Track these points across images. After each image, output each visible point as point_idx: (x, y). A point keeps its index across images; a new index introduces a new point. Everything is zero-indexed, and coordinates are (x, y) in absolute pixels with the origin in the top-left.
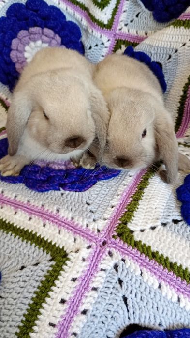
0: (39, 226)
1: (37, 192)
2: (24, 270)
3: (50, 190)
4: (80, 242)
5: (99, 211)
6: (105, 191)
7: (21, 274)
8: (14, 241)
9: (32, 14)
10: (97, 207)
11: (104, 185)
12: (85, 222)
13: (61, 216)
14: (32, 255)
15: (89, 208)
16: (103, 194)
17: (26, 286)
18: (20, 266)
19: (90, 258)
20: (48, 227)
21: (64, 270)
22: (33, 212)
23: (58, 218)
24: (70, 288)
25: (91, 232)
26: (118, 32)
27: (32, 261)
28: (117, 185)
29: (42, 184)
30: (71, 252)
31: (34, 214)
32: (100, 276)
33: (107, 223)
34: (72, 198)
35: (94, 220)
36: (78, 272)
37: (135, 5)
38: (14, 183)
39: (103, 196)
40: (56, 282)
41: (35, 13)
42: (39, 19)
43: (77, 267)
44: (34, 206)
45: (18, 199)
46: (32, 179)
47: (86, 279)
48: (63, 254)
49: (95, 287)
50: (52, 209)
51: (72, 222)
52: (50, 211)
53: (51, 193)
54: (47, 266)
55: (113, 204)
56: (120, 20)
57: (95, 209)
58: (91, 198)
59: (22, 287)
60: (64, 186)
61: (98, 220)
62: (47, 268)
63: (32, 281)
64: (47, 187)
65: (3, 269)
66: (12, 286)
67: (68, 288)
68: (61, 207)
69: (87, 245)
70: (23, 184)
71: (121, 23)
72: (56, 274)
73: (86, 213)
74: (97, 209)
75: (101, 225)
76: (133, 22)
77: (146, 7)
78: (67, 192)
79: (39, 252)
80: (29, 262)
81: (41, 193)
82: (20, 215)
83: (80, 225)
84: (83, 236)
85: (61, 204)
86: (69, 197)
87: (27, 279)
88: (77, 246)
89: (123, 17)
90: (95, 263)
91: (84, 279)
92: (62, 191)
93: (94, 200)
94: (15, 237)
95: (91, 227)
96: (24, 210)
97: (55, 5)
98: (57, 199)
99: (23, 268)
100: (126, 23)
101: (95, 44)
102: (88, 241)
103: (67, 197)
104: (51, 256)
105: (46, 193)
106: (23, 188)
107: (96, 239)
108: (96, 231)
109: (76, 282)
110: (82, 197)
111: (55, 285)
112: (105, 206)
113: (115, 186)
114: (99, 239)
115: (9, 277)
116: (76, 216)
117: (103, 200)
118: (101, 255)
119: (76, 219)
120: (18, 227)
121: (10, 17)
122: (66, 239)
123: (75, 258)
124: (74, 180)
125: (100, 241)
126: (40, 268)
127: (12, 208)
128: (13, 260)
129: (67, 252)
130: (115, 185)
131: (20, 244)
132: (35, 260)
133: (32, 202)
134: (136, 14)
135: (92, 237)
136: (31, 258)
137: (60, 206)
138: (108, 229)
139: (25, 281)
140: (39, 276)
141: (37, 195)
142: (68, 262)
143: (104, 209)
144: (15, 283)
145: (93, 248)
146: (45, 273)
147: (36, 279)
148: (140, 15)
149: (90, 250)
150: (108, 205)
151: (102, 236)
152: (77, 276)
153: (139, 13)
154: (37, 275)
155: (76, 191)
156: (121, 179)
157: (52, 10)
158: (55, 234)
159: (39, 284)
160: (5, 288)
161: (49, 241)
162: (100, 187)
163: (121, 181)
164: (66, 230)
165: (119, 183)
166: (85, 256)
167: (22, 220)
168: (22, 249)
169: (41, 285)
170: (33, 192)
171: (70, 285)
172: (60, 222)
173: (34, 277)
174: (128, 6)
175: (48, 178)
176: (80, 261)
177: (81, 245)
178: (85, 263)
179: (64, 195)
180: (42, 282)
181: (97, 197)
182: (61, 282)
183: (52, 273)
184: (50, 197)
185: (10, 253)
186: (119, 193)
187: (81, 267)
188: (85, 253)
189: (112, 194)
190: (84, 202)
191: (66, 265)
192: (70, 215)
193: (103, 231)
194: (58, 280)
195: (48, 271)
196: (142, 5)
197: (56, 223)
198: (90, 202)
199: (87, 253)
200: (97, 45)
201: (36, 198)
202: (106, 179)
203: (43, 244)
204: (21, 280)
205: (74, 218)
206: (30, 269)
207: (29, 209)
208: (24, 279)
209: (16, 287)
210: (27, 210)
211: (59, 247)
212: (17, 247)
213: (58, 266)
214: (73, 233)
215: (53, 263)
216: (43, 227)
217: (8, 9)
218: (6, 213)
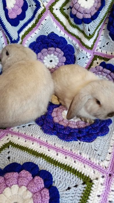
0: (72, 162)
1: (66, 142)
2: (71, 190)
3: (73, 140)
4: (97, 173)
5: (103, 155)
6: (103, 143)
7: (69, 193)
8: (61, 171)
9: (51, 41)
10: (101, 152)
11: (102, 139)
12: (98, 162)
13: (83, 157)
14: (72, 180)
15: (97, 153)
16: (103, 145)
17: (74, 199)
18: (67, 188)
19: (105, 183)
20: (78, 163)
21: (92, 190)
22: (67, 154)
23: (81, 158)
24: (98, 200)
25: (102, 167)
26: (95, 51)
27: (73, 184)
28: (109, 139)
29: (68, 137)
30: (94, 179)
31: (67, 155)
32: (112, 194)
33: (109, 163)
34: (86, 146)
35: (102, 161)
36: (100, 191)
37: (106, 38)
38: (52, 135)
39: (103, 146)
40: (90, 197)
42: (55, 44)
43: (99, 188)
44: (66, 150)
45: (56, 145)
46: (62, 133)
47: (105, 196)
48: (89, 180)
49: (110, 200)
50: (77, 152)
51: (90, 161)
52: (76, 154)
53: (73, 143)
54: (82, 188)
55: (110, 152)
56: (97, 45)
57: (101, 154)
58: (97, 146)
59: (71, 200)
60: (79, 138)
61: (103, 160)
62: (83, 189)
63: (76, 197)
64: (71, 138)
65: (59, 188)
66: (66, 199)
67: (96, 201)
68: (82, 152)
69: (101, 176)
70: (56, 136)
71: (98, 47)
72: (89, 192)
73: (96, 156)
74: (101, 153)
75: (106, 164)
76: (105, 47)
77: (113, 40)
78: (82, 142)
79: (76, 178)
80: (71, 185)
81: (68, 142)
82: (60, 156)
83: (95, 163)
84: (98, 170)
85: (81, 149)
86: (84, 145)
87: (73, 195)
88: (97, 176)
89: (99, 44)
90: (108, 186)
91: (104, 196)
92: (79, 141)
93: (98, 148)
94: (60, 169)
95: (101, 165)
96: (61, 152)
97: (62, 36)
98: (78, 146)
99: (69, 188)
100: (100, 47)
101: (83, 57)
102: (102, 173)
103: (83, 146)
104: (83, 181)
105: (70, 142)
106: (57, 139)
107: (105, 172)
108: (104, 167)
109: (100, 197)
110: (91, 146)
111: (89, 199)
112: (105, 152)
113: (108, 141)
114: (107, 172)
115: (63, 194)
116: (91, 157)
117: (103, 148)
118: (110, 182)
119: (92, 159)
120: (61, 163)
121: (38, 42)
122: (89, 171)
123: (97, 183)
124: (84, 134)
125: (108, 173)
126: (79, 189)
127: (55, 151)
128: (63, 183)
129: (92, 179)
130: (108, 139)
131: (64, 173)
132: (74, 183)
133: (64, 147)
134: (107, 43)
135: (103, 170)
136: (72, 182)
137: (81, 150)
138: (111, 167)
139: (72, 197)
140: (80, 193)
141: (66, 143)
142: (93, 185)
143: (105, 154)
144: (68, 197)
145: (105, 178)
146: (82, 192)
147: (78, 195)
148: (109, 43)
149: (104, 179)
150: (107, 152)
151: (108, 170)
152: (100, 194)
153: (108, 43)
154: (78, 193)
155: (87, 142)
156: (110, 136)
157: (61, 39)
158: (83, 167)
159: (80, 198)
160: (62, 200)
161: (80, 172)
162: (100, 140)
163: (110, 137)
164: (88, 166)
165: (110, 138)
166: (102, 182)
167: (62, 158)
168: (66, 176)
169: (81, 199)
170: (64, 141)
171: (97, 199)
172: (83, 161)
173: (77, 194)
174: (102, 38)
175: (70, 133)
176: (100, 185)
177: (99, 175)
178: (103, 187)
179: (81, 144)
180: (81, 197)
181: (99, 146)
182: (92, 197)
183: (86, 192)
184: (74, 145)
185: (60, 178)
186: (112, 145)
187: (101, 189)
188: (101, 180)
189: (108, 146)
190: (93, 149)
191: (93, 187)
192: (88, 157)
193: (108, 168)
194: (90, 196)
195: (84, 191)
196: (111, 38)
197: (81, 161)
198: (97, 149)
199: (103, 181)
200: (83, 58)
201: (66, 145)
202: (102, 135)
203: (77, 173)
204: (70, 196)
205: (90, 158)
206: (73, 189)
207: (64, 152)
208: (71, 196)
209: (68, 200)
210: (63, 152)
211: (86, 175)
212: (63, 175)
213: (89, 188)
214: (92, 168)
215: (85, 186)
216: (74, 163)
217: (38, 38)
218: (52, 154)
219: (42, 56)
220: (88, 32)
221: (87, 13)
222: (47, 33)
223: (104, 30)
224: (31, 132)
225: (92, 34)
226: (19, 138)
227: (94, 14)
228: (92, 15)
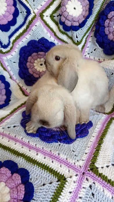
0: (50, 162)
1: (46, 143)
2: (45, 186)
3: (53, 142)
4: (72, 172)
5: (79, 155)
6: (81, 144)
7: (44, 188)
8: (38, 170)
9: (41, 46)
10: (78, 153)
11: (80, 141)
12: (74, 161)
13: (61, 157)
14: (48, 178)
15: (74, 153)
16: (81, 146)
17: (47, 194)
18: (42, 184)
19: (77, 181)
20: (55, 163)
21: (65, 187)
22: (46, 154)
23: (59, 158)
24: (69, 196)
25: (77, 167)
26: (84, 57)
27: (48, 181)
28: (87, 141)
29: (49, 139)
30: (68, 177)
31: (46, 155)
32: (83, 191)
33: (84, 163)
34: (65, 147)
35: (78, 161)
36: (72, 188)
37: (94, 45)
38: (34, 137)
39: (81, 147)
40: (62, 193)
41: (42, 45)
42: (44, 49)
43: (71, 186)
44: (46, 151)
45: (37, 146)
46: (44, 135)
47: (76, 193)
48: (63, 178)
49: (81, 196)
50: (56, 153)
51: (66, 161)
52: (55, 154)
53: (53, 144)
54: (56, 184)
55: (86, 152)
56: (85, 51)
57: (77, 155)
58: (75, 148)
59: (45, 195)
60: (60, 141)
61: (79, 160)
62: (57, 185)
63: (50, 192)
64: (52, 140)
65: (34, 185)
66: (40, 194)
67: (68, 197)
68: (60, 152)
69: (75, 174)
70: (39, 138)
71: (86, 53)
72: (61, 189)
73: (73, 156)
74: (78, 154)
75: (81, 163)
76: (92, 53)
77: (100, 46)
78: (62, 144)
79: (52, 176)
80: (47, 182)
81: (49, 144)
82: (39, 155)
83: (71, 163)
84: (73, 169)
85: (60, 150)
86: (63, 146)
87: (47, 191)
88: (71, 174)
89: (87, 50)
90: (80, 184)
91: (75, 193)
92: (59, 143)
93: (76, 149)
94: (38, 168)
95: (76, 164)
96: (41, 153)
97: (52, 42)
98: (57, 148)
99: (44, 185)
100: (89, 53)
102: (76, 172)
103: (62, 147)
104: (58, 179)
105: (51, 143)
106: (39, 140)
107: (79, 171)
108: (79, 166)
109: (71, 193)
110: (70, 147)
111: (61, 195)
112: (82, 153)
113: (86, 142)
114: (81, 171)
115: (38, 189)
116: (68, 158)
117: (81, 150)
118: (82, 180)
119: (68, 159)
120: (39, 162)
121: (29, 46)
122: (64, 170)
123: (70, 181)
124: (65, 137)
125: (81, 172)
126: (53, 185)
127: (35, 151)
128: (39, 180)
129: (66, 177)
130: (86, 141)
131: (41, 172)
132: (49, 181)
133: (45, 148)
134: (94, 49)
135: (77, 170)
136: (48, 180)
137: (59, 151)
138: (85, 166)
139: (46, 192)
140: (53, 190)
141: (47, 144)
142: (67, 183)
143: (82, 154)
144: (41, 192)
145: (78, 176)
146: (56, 188)
147: (52, 191)
148: (96, 50)
149: (77, 177)
150: (84, 153)
151: (82, 169)
152: (72, 191)
153: (96, 49)
154: (52, 189)
155: (67, 144)
156: (88, 138)
157: (51, 44)
158: (59, 167)
159: (53, 194)
160: (36, 195)
161: (56, 171)
162: (79, 142)
163: (89, 139)
164: (64, 165)
165: (88, 140)
166: (75, 180)
167: (41, 158)
168: (42, 174)
169: (54, 194)
170: (45, 143)
171: (69, 195)
172: (60, 161)
173: (51, 190)
174: (90, 45)
175: (52, 135)
176: (72, 183)
177: (73, 174)
178: (75, 184)
179: (61, 146)
180: (54, 193)
181: (77, 148)
182: (64, 193)
183: (59, 188)
184: (54, 146)
185: (37, 176)
186: (89, 146)
187: (73, 186)
188: (75, 178)
189: (85, 146)
190: (72, 150)
191: (66, 184)
192: (65, 157)
193: (83, 167)
194: (63, 192)
195: (57, 187)
196: (98, 45)
197: (59, 161)
198: (74, 150)
199: (76, 179)
201: (47, 146)
202: (81, 137)
203: (53, 172)
204: (44, 191)
205: (67, 159)
206: (48, 185)
207: (43, 152)
208: (45, 191)
209: (42, 195)
210: (43, 153)
211: (61, 174)
212: (40, 173)
213: (62, 185)
214: (68, 167)
215: (59, 183)
216: (52, 163)
217: (29, 42)
218: (32, 154)
219: (32, 59)
220: (76, 38)
221: (75, 21)
222: (38, 38)
223: (91, 37)
224: (15, 133)
225: (80, 41)
226: (3, 138)
227: (81, 22)
228: (80, 23)
